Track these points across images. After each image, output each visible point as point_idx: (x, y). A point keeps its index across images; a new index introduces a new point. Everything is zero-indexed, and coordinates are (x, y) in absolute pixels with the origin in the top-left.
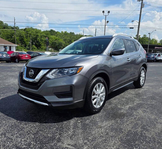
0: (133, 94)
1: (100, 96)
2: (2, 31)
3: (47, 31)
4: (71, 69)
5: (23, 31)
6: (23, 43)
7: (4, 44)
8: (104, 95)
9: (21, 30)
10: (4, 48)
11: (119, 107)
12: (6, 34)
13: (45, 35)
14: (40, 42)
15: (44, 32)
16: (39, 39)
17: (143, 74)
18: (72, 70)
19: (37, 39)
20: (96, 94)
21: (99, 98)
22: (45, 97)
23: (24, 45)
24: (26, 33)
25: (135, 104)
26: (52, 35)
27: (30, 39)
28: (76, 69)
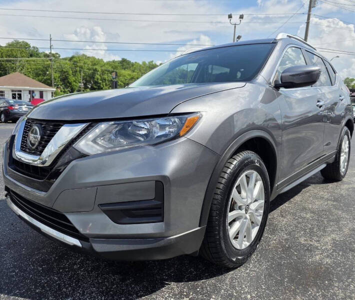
0: (328, 200)
1: (249, 211)
2: (27, 61)
3: (114, 61)
4: (161, 121)
5: (67, 61)
6: (68, 84)
7: (28, 88)
8: (261, 207)
9: (63, 59)
10: (29, 95)
11: (302, 240)
12: (34, 67)
13: (110, 69)
14: (100, 83)
15: (109, 63)
16: (99, 77)
17: (345, 146)
18: (162, 127)
19: (94, 78)
20: (239, 204)
21: (248, 217)
22: (71, 217)
23: (69, 89)
24: (73, 64)
25: (346, 231)
26: (125, 69)
27: (81, 77)
28: (175, 122)
